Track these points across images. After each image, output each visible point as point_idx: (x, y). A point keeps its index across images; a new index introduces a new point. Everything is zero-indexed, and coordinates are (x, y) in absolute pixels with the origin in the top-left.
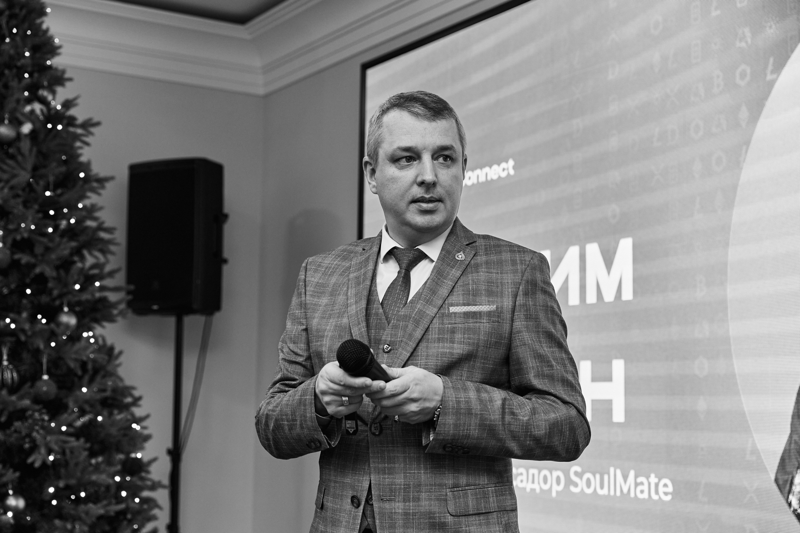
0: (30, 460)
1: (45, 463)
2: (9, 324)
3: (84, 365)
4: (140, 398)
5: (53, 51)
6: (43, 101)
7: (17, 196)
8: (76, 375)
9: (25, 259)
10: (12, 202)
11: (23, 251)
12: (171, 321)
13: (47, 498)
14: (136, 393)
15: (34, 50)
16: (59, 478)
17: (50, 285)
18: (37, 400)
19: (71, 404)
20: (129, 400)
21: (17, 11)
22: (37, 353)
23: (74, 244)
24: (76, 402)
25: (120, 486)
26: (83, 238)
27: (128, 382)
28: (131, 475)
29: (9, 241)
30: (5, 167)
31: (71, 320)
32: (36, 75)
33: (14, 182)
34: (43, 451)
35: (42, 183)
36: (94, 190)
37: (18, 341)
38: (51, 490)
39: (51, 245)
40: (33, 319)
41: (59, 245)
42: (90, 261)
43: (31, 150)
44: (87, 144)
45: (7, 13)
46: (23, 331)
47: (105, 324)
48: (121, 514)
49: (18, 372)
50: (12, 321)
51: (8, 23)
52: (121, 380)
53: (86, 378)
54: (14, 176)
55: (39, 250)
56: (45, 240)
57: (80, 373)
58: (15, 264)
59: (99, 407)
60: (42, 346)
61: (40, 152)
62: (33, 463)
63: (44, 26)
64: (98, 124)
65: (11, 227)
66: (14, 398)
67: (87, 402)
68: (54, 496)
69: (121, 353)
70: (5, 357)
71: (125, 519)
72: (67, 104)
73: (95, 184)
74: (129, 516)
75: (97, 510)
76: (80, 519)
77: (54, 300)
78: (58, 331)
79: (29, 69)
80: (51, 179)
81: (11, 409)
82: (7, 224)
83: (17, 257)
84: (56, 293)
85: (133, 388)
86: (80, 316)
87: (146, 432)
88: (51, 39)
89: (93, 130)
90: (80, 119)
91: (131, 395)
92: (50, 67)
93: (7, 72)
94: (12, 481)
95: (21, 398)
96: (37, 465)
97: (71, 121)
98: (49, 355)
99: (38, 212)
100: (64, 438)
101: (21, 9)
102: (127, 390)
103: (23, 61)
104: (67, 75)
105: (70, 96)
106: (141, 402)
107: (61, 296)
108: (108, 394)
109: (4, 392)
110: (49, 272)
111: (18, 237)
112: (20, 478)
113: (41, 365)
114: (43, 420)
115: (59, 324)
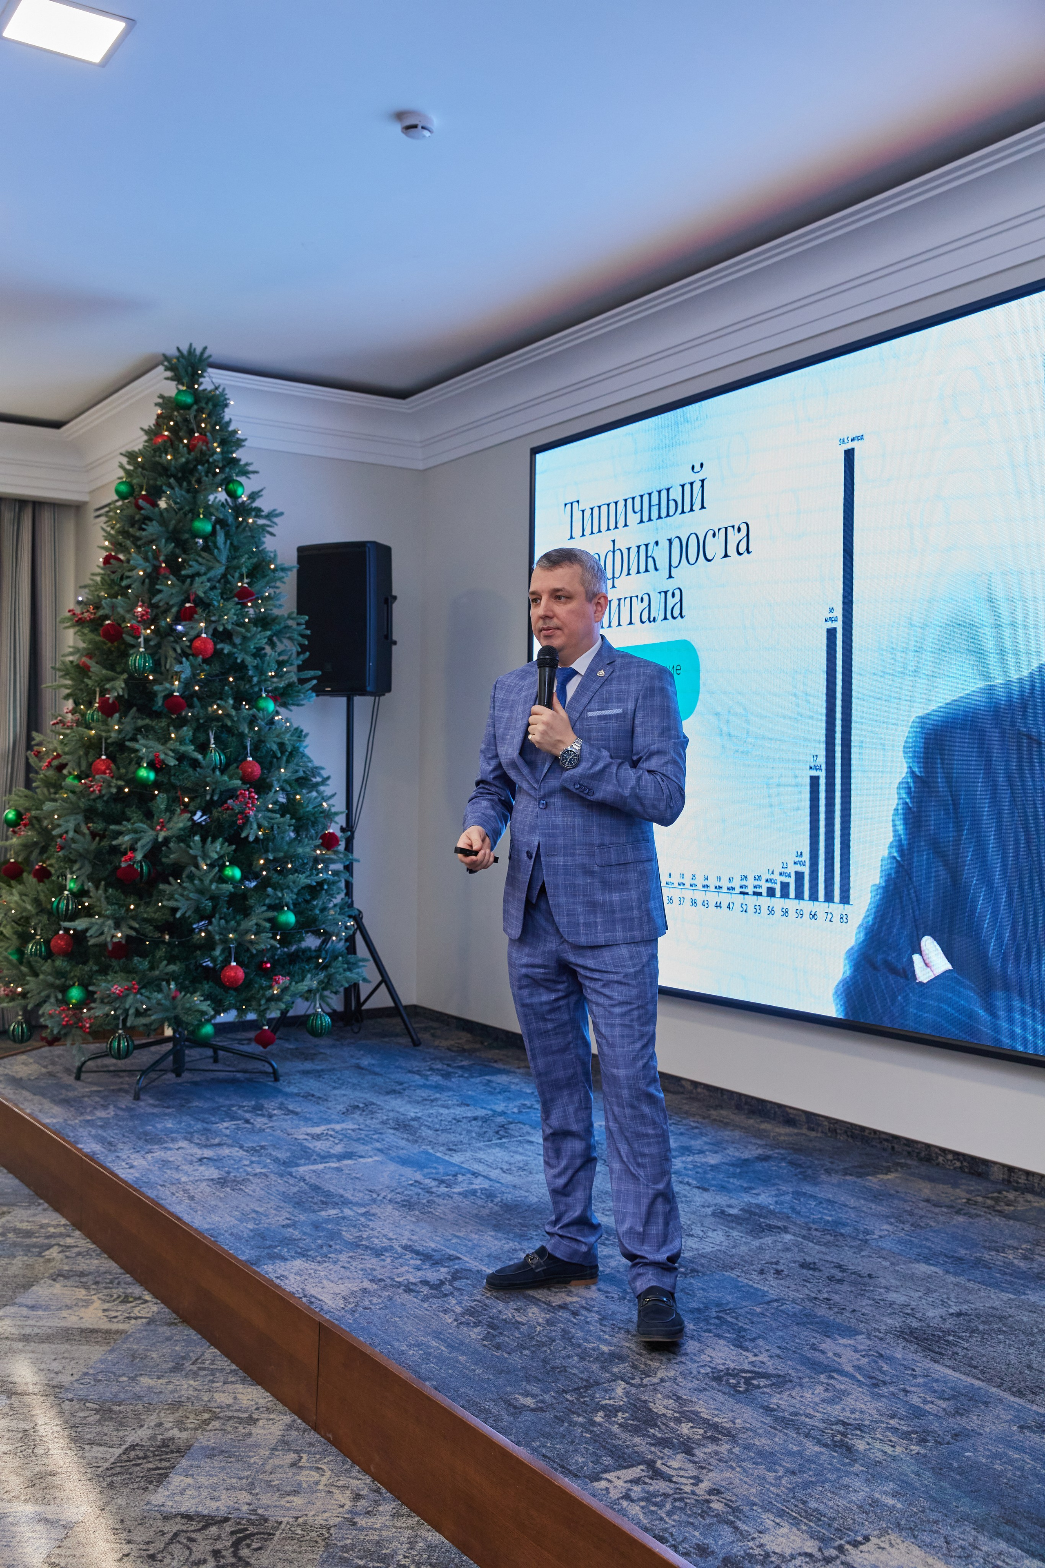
0: (243, 835)
1: (257, 839)
2: (217, 710)
3: (281, 745)
4: (328, 778)
5: (239, 443)
6: (232, 494)
7: (213, 588)
8: (274, 756)
9: (227, 649)
10: (212, 594)
11: (222, 641)
12: (344, 700)
13: (258, 869)
14: (325, 774)
15: (222, 443)
16: (267, 851)
17: (250, 673)
18: (244, 780)
19: (275, 783)
20: (318, 779)
21: (203, 405)
22: (242, 736)
23: (269, 633)
24: (278, 780)
25: (316, 860)
26: (276, 627)
27: (317, 763)
28: (328, 849)
29: (211, 631)
30: (200, 560)
31: (271, 706)
32: (227, 470)
33: (211, 574)
34: (255, 826)
35: (237, 575)
36: (281, 579)
37: (224, 726)
38: (262, 862)
39: (249, 635)
40: (237, 707)
41: (254, 635)
42: (280, 647)
43: (225, 543)
44: (272, 534)
45: (195, 407)
46: (228, 716)
47: (292, 708)
48: (320, 884)
49: (225, 754)
50: (219, 707)
51: (195, 417)
52: (311, 761)
53: (285, 758)
54: (210, 569)
55: (237, 640)
56: (243, 630)
57: (279, 755)
58: (218, 653)
59: (296, 787)
60: (246, 731)
61: (231, 544)
62: (247, 836)
63: (227, 419)
64: (282, 514)
65: (213, 619)
66: (226, 778)
67: (285, 781)
68: (263, 868)
69: (306, 735)
70: (212, 741)
71: (322, 889)
72: (253, 496)
73: (282, 574)
74: (326, 887)
75: (303, 880)
76: (288, 887)
77: (252, 687)
78: (260, 715)
79: (220, 465)
80: (244, 570)
81: (223, 789)
82: (208, 615)
83: (219, 646)
84: (255, 680)
85: (322, 768)
86: (275, 699)
87: (333, 810)
88: (235, 432)
89: (275, 520)
90: (266, 510)
91: (319, 775)
92: (236, 461)
93: (199, 467)
94: (228, 854)
95: (231, 778)
96: (251, 839)
97: (258, 512)
98: (252, 738)
99: (238, 604)
100: (269, 814)
101: (207, 403)
102: (315, 771)
103: (215, 457)
104: (250, 468)
105: (256, 489)
106: (328, 782)
107: (259, 682)
108: (301, 774)
109: (218, 773)
110: (250, 661)
111: (221, 629)
112: (235, 851)
113: (246, 748)
114: (251, 798)
115: (259, 710)
